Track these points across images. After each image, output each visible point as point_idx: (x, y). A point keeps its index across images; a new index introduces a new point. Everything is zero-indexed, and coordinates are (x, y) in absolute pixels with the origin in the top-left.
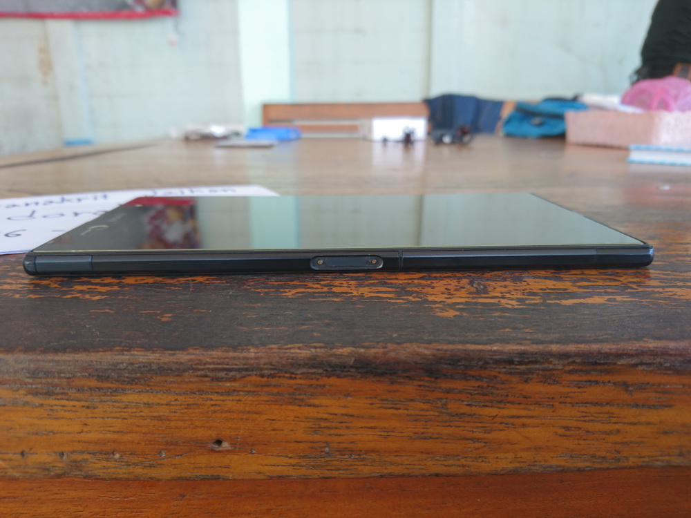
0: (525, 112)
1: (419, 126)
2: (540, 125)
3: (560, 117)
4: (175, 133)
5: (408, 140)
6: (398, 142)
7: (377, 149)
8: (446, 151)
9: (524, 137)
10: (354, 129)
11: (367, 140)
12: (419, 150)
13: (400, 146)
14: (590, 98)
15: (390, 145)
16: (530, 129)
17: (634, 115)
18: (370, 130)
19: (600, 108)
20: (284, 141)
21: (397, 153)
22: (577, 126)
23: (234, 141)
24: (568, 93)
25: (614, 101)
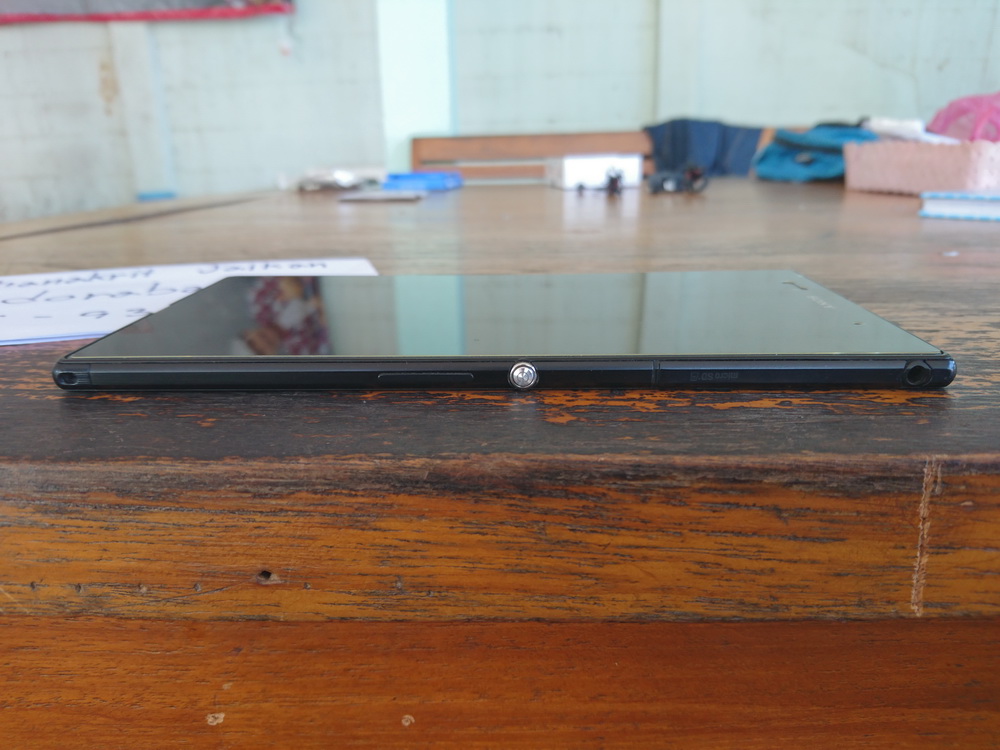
0: (789, 145)
1: (631, 169)
2: (809, 163)
3: (837, 151)
4: (285, 182)
5: (613, 186)
6: (599, 190)
7: (570, 199)
8: (667, 203)
9: (786, 181)
10: (539, 172)
11: (557, 188)
12: (631, 202)
13: (603, 195)
14: (879, 124)
15: (588, 194)
16: (796, 169)
17: (941, 146)
18: (560, 173)
19: (895, 138)
20: (435, 191)
21: (597, 205)
22: (861, 164)
23: (369, 193)
24: (851, 117)
25: (916, 127)
